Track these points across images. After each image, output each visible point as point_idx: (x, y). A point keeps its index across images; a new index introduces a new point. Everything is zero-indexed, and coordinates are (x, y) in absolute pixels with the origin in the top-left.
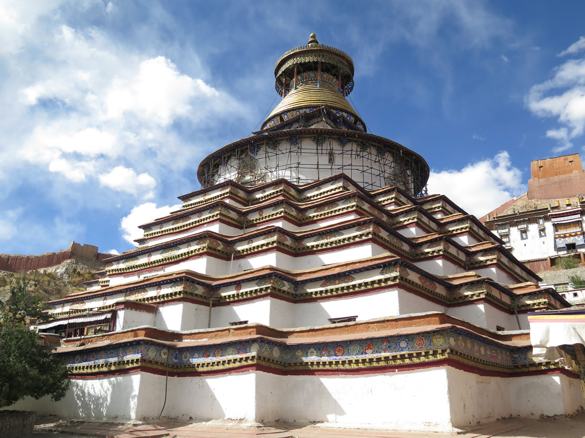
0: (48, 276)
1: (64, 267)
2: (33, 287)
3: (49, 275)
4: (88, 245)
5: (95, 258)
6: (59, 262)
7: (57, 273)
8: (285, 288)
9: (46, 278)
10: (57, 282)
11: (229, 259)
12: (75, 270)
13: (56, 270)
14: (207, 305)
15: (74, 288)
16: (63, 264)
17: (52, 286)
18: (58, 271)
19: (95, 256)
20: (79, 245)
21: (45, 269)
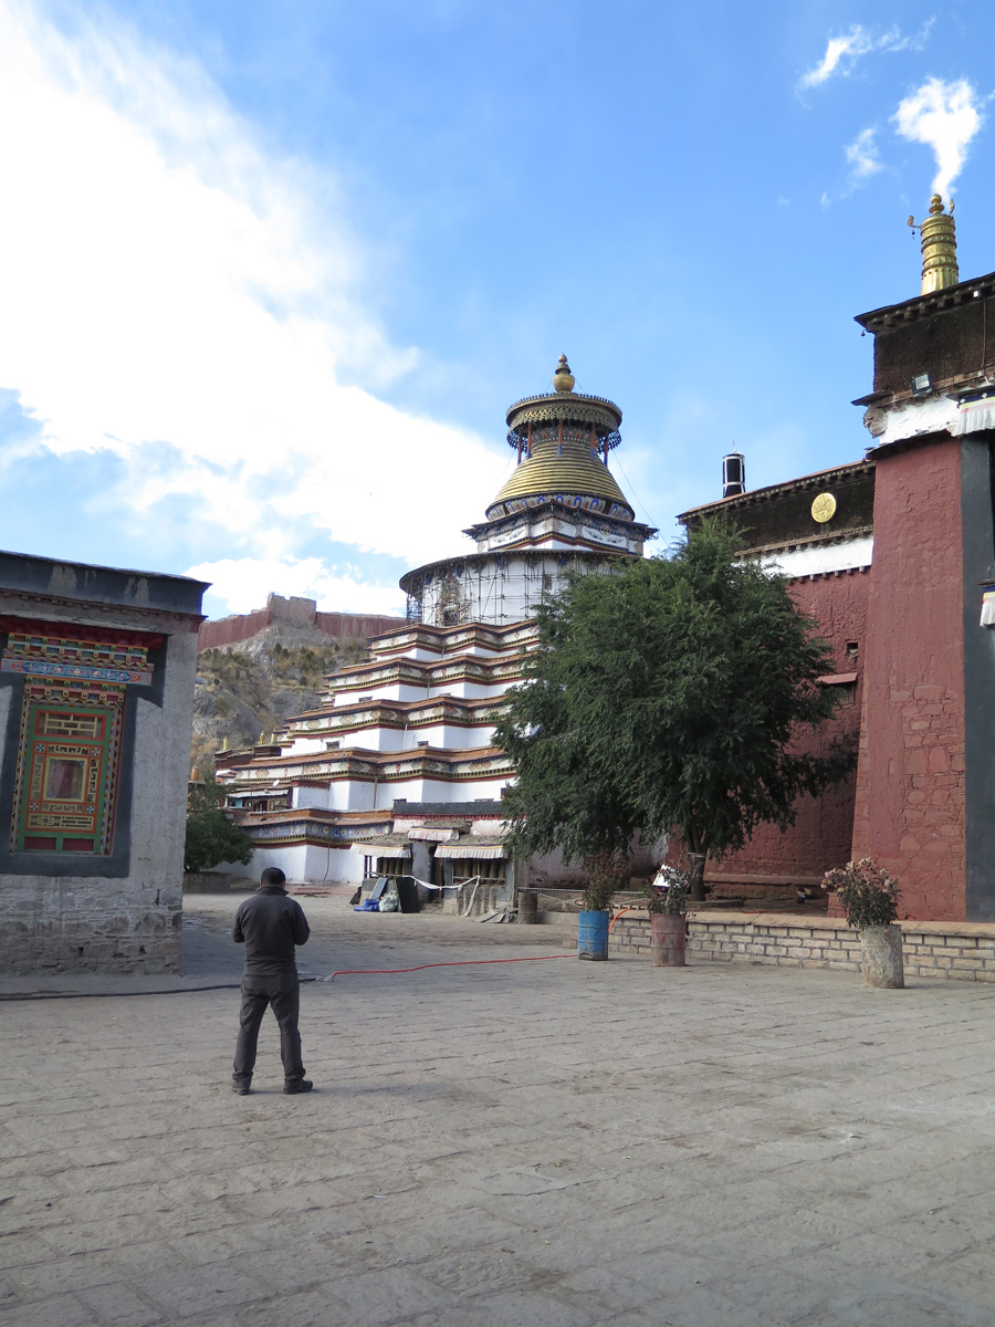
0: (236, 661)
1: (260, 641)
2: (213, 685)
3: (237, 658)
4: (298, 599)
5: (312, 622)
6: (251, 633)
7: (249, 654)
8: (438, 770)
9: (232, 665)
10: (251, 672)
11: (404, 729)
12: (278, 647)
13: (247, 648)
14: (373, 781)
15: (279, 680)
16: (259, 635)
17: (243, 679)
18: (250, 649)
19: (311, 617)
20: (282, 598)
21: (229, 645)
